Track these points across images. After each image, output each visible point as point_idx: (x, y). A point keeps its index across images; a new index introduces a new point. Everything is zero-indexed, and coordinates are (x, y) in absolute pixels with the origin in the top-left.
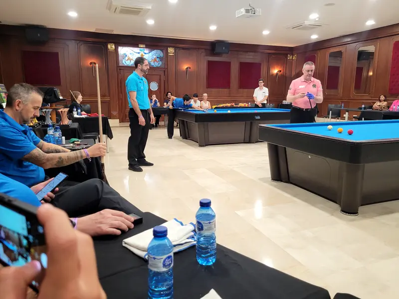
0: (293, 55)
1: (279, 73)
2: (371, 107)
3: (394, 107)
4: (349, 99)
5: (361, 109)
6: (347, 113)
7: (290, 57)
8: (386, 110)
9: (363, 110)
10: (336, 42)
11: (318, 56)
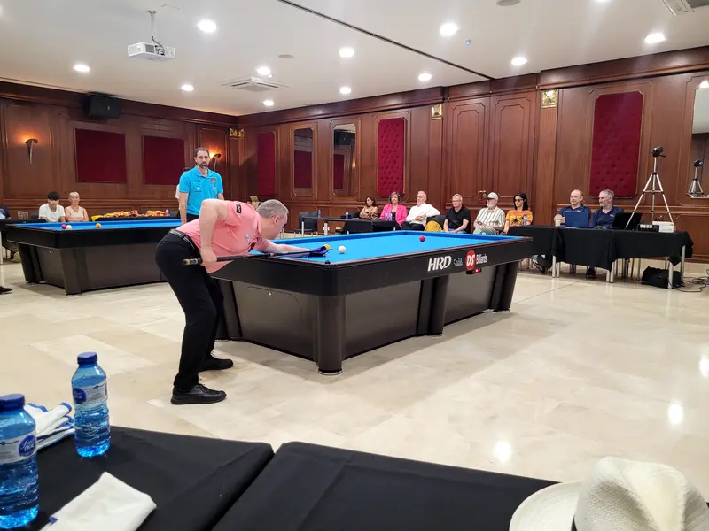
0: (238, 130)
1: (218, 159)
2: (357, 215)
3: (386, 215)
4: (327, 204)
5: (344, 217)
6: (326, 224)
7: (233, 133)
8: (376, 219)
9: (347, 219)
10: (303, 115)
11: (277, 133)
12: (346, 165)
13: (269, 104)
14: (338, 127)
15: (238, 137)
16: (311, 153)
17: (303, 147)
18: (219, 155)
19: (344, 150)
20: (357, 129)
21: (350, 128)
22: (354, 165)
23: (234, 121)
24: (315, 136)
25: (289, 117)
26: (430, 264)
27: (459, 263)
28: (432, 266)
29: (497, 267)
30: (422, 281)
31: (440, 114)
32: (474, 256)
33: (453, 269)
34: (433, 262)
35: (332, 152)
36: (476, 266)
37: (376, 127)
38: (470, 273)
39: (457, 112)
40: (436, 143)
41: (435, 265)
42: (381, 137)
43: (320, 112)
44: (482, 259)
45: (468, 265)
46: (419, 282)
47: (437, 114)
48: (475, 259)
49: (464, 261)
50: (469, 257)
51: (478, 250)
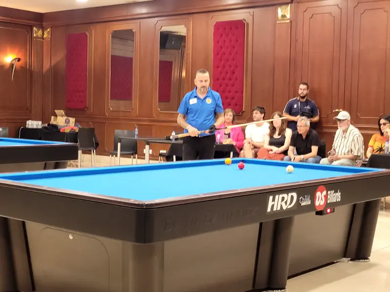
0: (43, 29)
1: (17, 64)
6: (147, 147)
7: (37, 33)
10: (124, 13)
11: (91, 34)
14: (165, 29)
15: (43, 38)
16: (131, 59)
17: (122, 51)
18: (19, 60)
19: (171, 55)
20: (187, 31)
21: (180, 29)
23: (39, 19)
24: (137, 37)
25: (106, 16)
26: (270, 203)
27: (306, 202)
28: (273, 206)
29: (355, 206)
30: (261, 224)
31: (288, 16)
32: (324, 193)
33: (298, 209)
34: (274, 200)
36: (327, 205)
37: (212, 30)
38: (319, 213)
39: (308, 15)
40: (283, 51)
41: (277, 204)
42: (216, 42)
43: (145, 11)
44: (335, 197)
45: (317, 203)
46: (257, 225)
47: (284, 16)
48: (326, 197)
49: (313, 199)
50: (318, 194)
51: (330, 185)
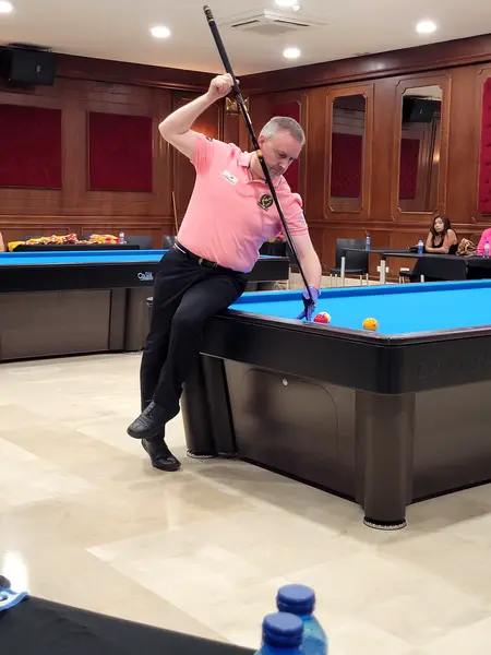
4: (389, 226)
5: (415, 250)
6: (383, 262)
7: (231, 105)
11: (304, 103)
12: (423, 159)
13: (292, 55)
14: (410, 92)
15: (238, 112)
20: (444, 94)
21: (433, 92)
22: (437, 158)
24: (370, 107)
35: (399, 135)
37: (480, 90)
43: (380, 66)
